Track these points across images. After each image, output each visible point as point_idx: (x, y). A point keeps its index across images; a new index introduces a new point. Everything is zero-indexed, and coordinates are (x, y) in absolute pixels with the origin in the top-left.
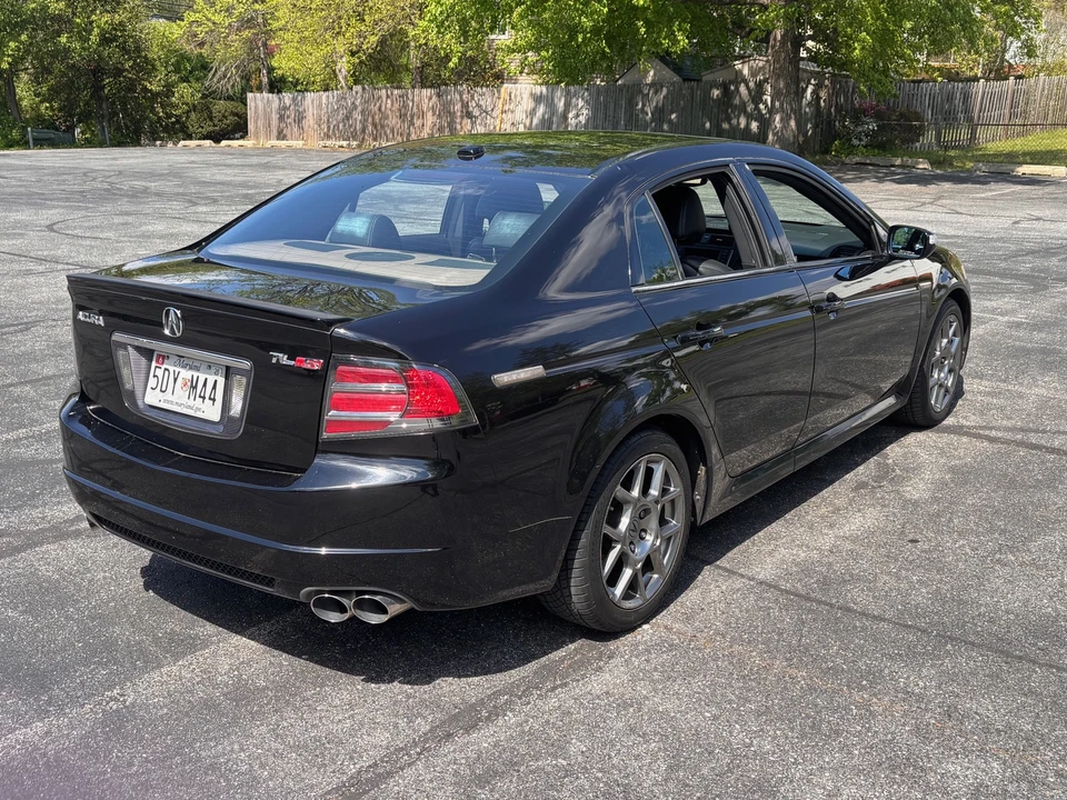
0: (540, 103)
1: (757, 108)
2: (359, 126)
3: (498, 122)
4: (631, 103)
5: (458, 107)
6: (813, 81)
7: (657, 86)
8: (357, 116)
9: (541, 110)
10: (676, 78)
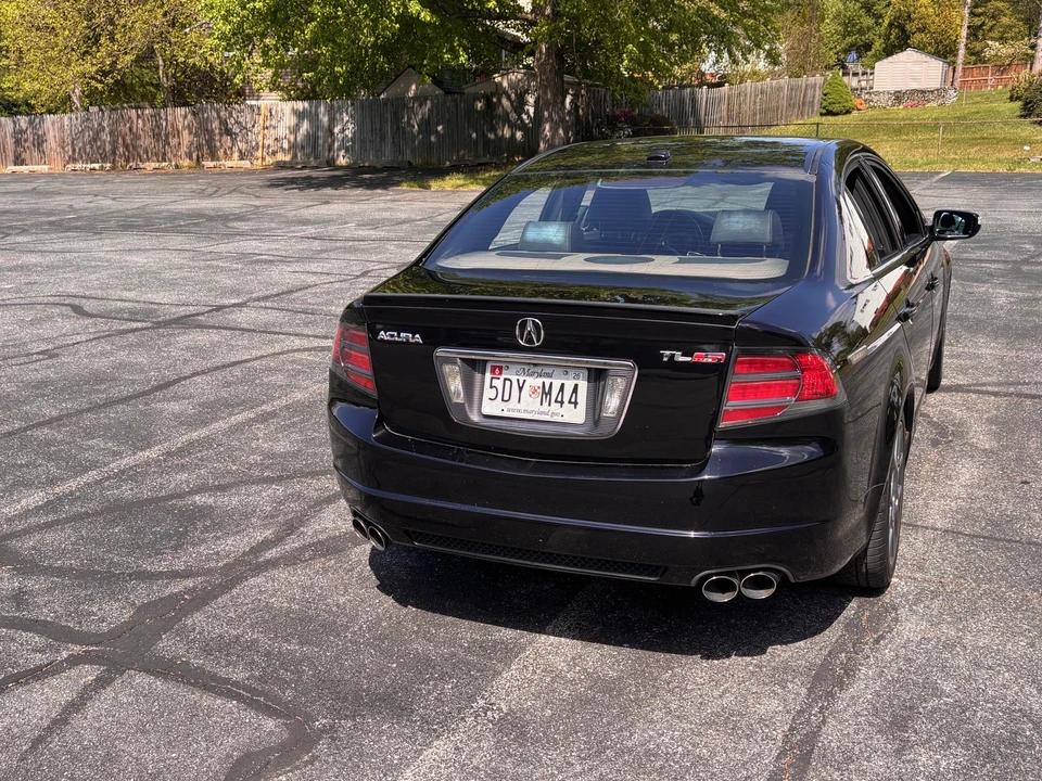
0: (303, 119)
1: (520, 118)
2: (108, 147)
3: (260, 138)
4: (397, 117)
5: (216, 124)
6: (571, 92)
7: (420, 99)
8: (105, 137)
9: (305, 126)
10: (438, 92)
